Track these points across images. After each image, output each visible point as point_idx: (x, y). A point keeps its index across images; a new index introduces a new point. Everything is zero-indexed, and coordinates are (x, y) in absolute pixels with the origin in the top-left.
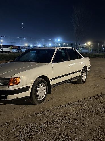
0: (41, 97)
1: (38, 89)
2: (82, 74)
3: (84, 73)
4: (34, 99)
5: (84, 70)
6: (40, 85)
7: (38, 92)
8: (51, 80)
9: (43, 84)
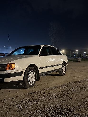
0: (32, 82)
1: (29, 74)
2: (62, 67)
3: (64, 67)
4: (26, 83)
5: (64, 65)
6: (31, 72)
7: (29, 77)
8: (40, 69)
9: (33, 71)
